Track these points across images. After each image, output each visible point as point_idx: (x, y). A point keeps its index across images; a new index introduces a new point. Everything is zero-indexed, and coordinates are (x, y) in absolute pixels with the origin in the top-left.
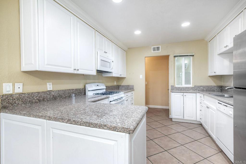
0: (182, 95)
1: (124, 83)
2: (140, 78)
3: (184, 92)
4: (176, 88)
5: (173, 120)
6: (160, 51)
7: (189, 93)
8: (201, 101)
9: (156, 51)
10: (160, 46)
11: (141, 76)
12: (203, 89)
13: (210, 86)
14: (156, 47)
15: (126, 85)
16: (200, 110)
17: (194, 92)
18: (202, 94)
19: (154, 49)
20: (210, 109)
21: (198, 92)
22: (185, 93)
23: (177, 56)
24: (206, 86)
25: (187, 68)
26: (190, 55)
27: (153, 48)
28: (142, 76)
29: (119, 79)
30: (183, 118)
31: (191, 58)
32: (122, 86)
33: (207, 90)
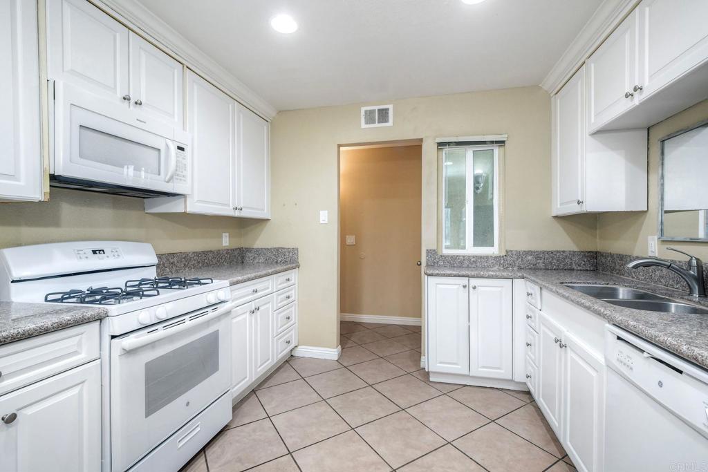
0: (464, 287)
1: (263, 240)
2: (321, 222)
3: (469, 273)
4: (444, 257)
5: (431, 379)
6: (390, 123)
7: (489, 277)
8: (531, 310)
9: (377, 125)
10: (390, 107)
11: (324, 216)
12: (534, 261)
13: (558, 252)
14: (376, 108)
15: (269, 247)
16: (528, 345)
17: (505, 274)
18: (534, 282)
19: (370, 117)
20: (570, 354)
21: (520, 274)
22: (473, 277)
23: (449, 144)
24: (544, 252)
25: (482, 189)
26: (492, 142)
27: (366, 112)
28: (327, 217)
29: (242, 224)
30: (467, 373)
31: (497, 151)
32: (257, 250)
33: (550, 267)
